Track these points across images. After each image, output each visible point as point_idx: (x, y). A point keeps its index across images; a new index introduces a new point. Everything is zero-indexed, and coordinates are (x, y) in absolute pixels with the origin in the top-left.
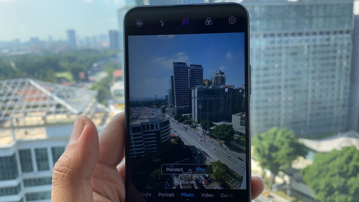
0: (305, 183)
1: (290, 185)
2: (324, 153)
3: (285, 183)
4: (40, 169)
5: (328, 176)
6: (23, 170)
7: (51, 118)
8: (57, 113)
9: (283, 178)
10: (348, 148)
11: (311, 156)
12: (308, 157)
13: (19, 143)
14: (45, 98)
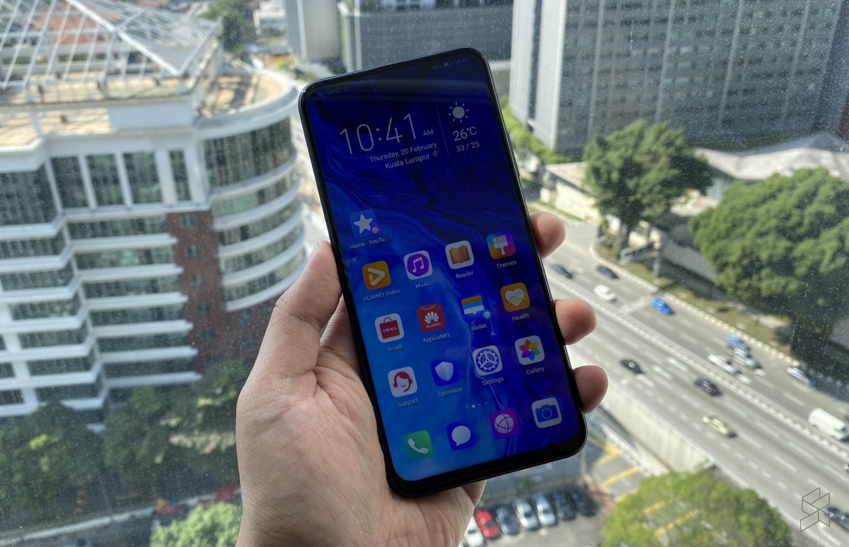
0: (697, 249)
1: (661, 250)
2: (750, 183)
3: (650, 247)
4: (100, 201)
5: (750, 235)
6: (66, 204)
7: (119, 86)
8: (131, 73)
9: (648, 235)
10: (810, 173)
11: (717, 188)
12: (710, 190)
13: (49, 142)
14: (100, 38)
